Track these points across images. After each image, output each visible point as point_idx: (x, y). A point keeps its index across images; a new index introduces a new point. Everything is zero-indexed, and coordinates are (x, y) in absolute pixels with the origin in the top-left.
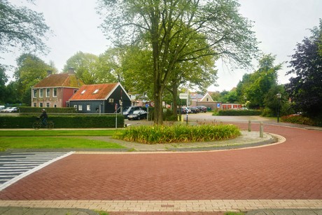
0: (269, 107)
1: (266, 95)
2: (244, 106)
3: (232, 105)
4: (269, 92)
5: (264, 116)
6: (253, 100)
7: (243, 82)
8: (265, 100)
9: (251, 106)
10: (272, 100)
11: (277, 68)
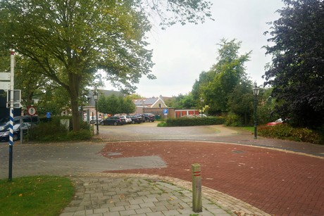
0: (235, 112)
1: (230, 96)
2: (203, 113)
3: (187, 111)
4: (235, 89)
5: (229, 125)
6: (212, 103)
7: (200, 82)
8: (229, 102)
9: (210, 112)
10: (239, 102)
11: (244, 59)
